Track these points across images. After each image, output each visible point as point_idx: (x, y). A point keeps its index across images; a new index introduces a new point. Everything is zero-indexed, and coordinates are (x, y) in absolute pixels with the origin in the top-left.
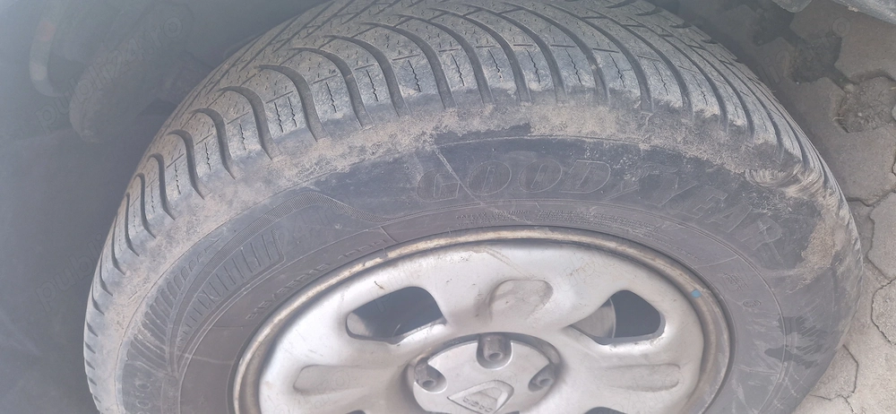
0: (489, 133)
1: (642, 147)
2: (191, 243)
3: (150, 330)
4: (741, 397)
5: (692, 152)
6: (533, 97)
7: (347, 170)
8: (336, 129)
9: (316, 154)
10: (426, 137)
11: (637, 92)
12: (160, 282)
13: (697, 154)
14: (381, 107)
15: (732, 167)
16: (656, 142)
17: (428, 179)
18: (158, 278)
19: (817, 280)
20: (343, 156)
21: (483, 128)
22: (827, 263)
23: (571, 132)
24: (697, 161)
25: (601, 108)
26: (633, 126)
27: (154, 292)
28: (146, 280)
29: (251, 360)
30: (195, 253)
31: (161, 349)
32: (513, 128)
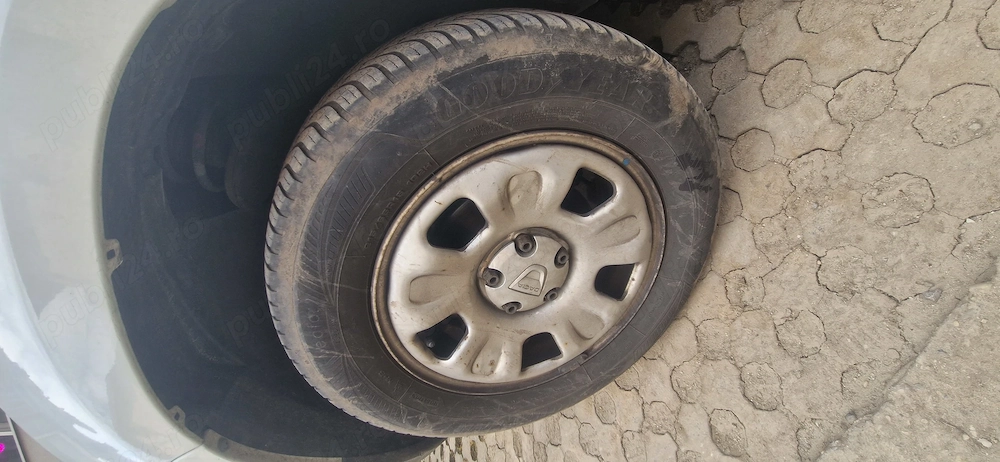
0: (466, 66)
1: (554, 54)
2: (316, 194)
3: (307, 269)
4: (680, 230)
5: (582, 51)
6: (483, 39)
7: (393, 113)
8: (379, 90)
9: (372, 109)
10: (432, 78)
11: (540, 25)
12: (305, 230)
13: (586, 52)
14: (401, 70)
15: (607, 57)
16: (561, 49)
17: (441, 104)
18: (303, 228)
19: (685, 123)
20: (388, 105)
21: (462, 64)
22: (686, 111)
23: (511, 54)
24: (586, 56)
25: (523, 37)
26: (545, 43)
27: (302, 239)
28: (296, 232)
29: (377, 284)
30: (320, 200)
31: (319, 283)
32: (478, 60)
